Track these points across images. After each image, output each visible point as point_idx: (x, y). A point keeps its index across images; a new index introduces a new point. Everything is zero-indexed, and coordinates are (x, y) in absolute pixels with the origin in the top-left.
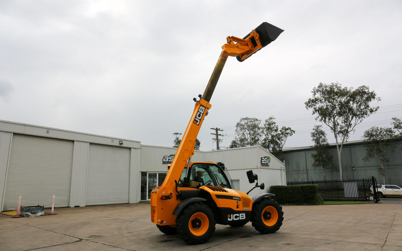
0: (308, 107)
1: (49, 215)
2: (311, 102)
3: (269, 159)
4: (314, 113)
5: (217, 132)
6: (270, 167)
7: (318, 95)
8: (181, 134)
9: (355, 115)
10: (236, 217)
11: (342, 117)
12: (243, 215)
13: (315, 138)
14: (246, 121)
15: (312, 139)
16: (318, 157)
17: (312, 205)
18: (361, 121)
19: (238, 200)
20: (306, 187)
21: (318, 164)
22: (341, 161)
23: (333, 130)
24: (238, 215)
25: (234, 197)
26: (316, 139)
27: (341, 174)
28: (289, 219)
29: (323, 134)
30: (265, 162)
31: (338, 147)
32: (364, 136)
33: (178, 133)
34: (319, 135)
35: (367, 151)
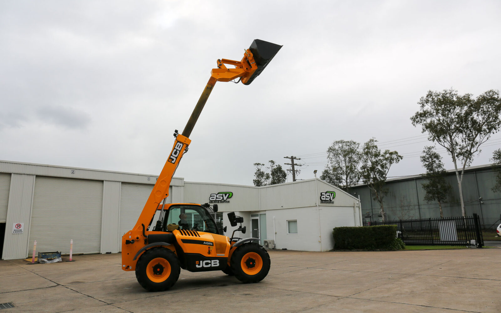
0: (415, 123)
1: (66, 261)
2: (419, 117)
3: (333, 194)
4: (424, 131)
5: (293, 161)
6: (334, 205)
7: (428, 107)
8: (263, 165)
9: (479, 130)
10: (207, 264)
11: (463, 134)
12: (216, 262)
13: (427, 163)
14: (340, 145)
15: (423, 165)
16: (431, 188)
17: (388, 251)
18: (488, 138)
19: (210, 245)
20: (379, 228)
21: (432, 197)
22: (462, 192)
23: (450, 151)
24: (209, 261)
25: (205, 242)
26: (428, 165)
27: (463, 209)
28: (308, 268)
29: (438, 157)
30: (326, 198)
31: (457, 173)
32: (493, 158)
33: (259, 164)
34: (432, 159)
35: (498, 177)
